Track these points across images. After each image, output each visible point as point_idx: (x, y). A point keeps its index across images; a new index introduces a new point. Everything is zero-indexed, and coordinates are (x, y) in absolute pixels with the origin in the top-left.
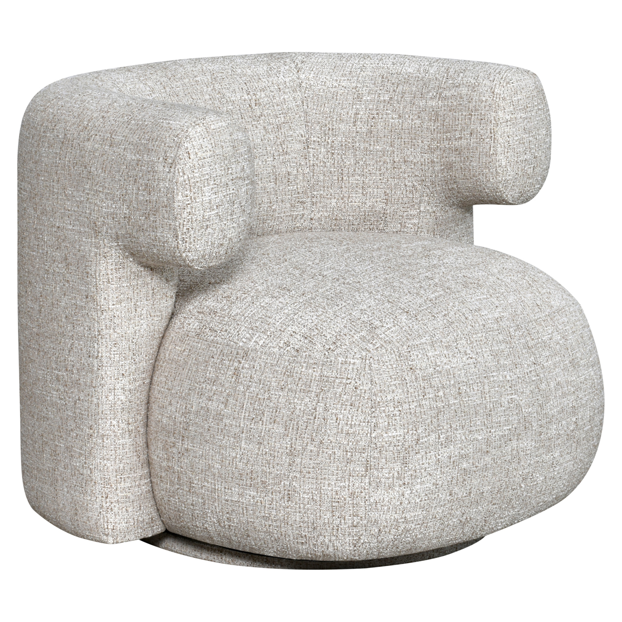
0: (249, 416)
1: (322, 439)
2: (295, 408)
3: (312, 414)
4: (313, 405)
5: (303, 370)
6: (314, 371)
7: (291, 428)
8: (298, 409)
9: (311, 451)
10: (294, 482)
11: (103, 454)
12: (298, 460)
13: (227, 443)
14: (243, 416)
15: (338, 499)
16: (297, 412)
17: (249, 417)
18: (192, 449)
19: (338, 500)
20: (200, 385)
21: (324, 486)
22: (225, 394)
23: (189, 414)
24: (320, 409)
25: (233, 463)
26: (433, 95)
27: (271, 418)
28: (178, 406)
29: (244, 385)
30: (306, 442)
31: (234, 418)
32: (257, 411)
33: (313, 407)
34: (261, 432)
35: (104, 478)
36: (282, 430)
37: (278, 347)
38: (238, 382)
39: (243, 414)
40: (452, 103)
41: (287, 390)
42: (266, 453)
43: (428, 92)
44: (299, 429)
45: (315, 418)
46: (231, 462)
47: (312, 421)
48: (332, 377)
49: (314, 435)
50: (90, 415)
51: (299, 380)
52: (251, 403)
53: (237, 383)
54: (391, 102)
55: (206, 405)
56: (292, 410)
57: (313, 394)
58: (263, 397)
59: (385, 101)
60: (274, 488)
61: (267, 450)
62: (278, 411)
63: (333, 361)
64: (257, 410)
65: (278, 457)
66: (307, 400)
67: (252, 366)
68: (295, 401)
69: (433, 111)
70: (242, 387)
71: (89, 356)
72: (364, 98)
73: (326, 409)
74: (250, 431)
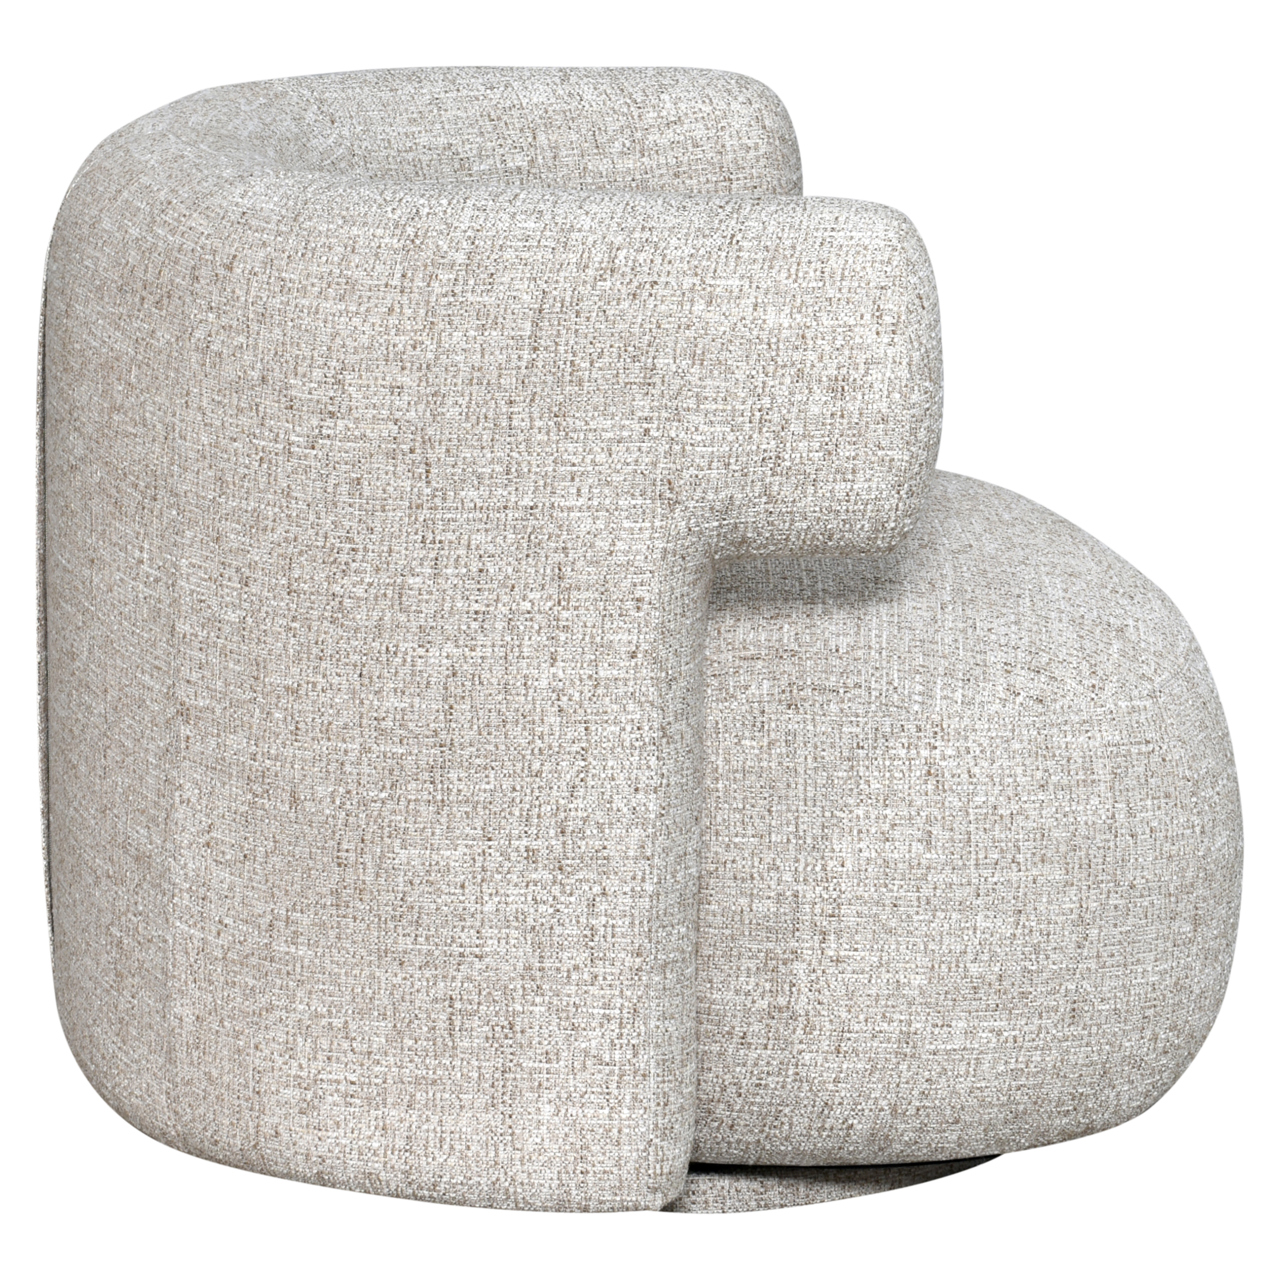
0: (986, 858)
1: (1132, 878)
2: (1076, 822)
3: (1110, 828)
4: (1108, 810)
5: (1069, 739)
6: (1089, 738)
7: (1077, 866)
8: (1082, 823)
9: (1116, 907)
10: (1084, 982)
11: (664, 1006)
12: (1094, 932)
13: (942, 926)
14: (973, 862)
15: (1155, 999)
16: (1083, 830)
17: (988, 861)
18: (849, 957)
19: (1154, 1003)
20: (851, 812)
21: (1136, 978)
22: (920, 821)
23: (835, 881)
24: (1121, 817)
25: (957, 966)
26: (624, 145)
27: (1034, 854)
28: (801, 869)
29: (959, 794)
30: (1106, 890)
31: (954, 869)
32: (1003, 844)
33: (1110, 814)
34: (1019, 887)
35: (663, 1060)
36: (1058, 875)
37: (998, 701)
38: (945, 791)
39: (973, 856)
40: (677, 158)
41: (1051, 787)
42: (1031, 931)
43: (611, 141)
44: (1092, 865)
45: (1116, 836)
46: (953, 965)
47: (1112, 844)
48: (1123, 745)
49: (1118, 872)
50: (637, 922)
51: (1068, 761)
52: (985, 829)
53: (940, 792)
54: (533, 171)
55: (879, 854)
56: (1072, 828)
57: (1102, 787)
58: (1009, 812)
59: (519, 168)
60: (1045, 1003)
61: (1033, 924)
62: (1046, 835)
63: (1114, 711)
64: (1002, 841)
65: (1054, 934)
66: (1094, 801)
67: (962, 749)
68: (1074, 808)
69: (633, 180)
70: (957, 799)
71: (637, 790)
72: (475, 169)
73: (1131, 814)
74: (993, 889)
